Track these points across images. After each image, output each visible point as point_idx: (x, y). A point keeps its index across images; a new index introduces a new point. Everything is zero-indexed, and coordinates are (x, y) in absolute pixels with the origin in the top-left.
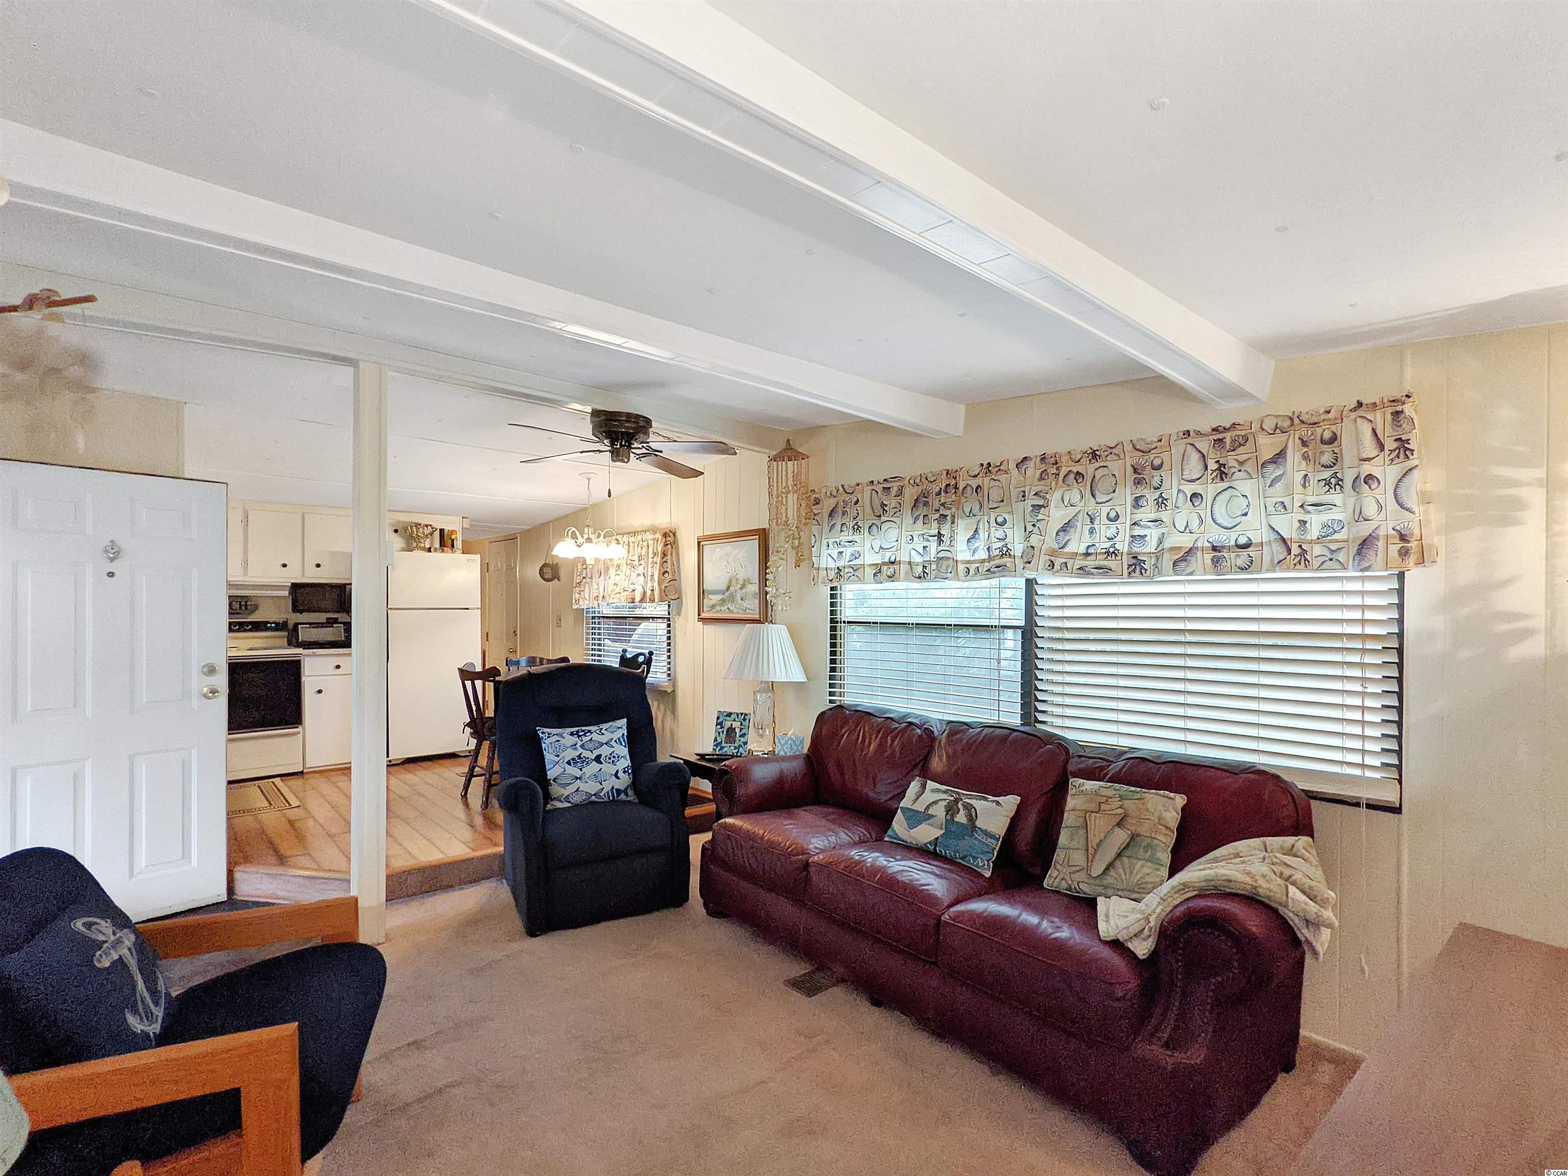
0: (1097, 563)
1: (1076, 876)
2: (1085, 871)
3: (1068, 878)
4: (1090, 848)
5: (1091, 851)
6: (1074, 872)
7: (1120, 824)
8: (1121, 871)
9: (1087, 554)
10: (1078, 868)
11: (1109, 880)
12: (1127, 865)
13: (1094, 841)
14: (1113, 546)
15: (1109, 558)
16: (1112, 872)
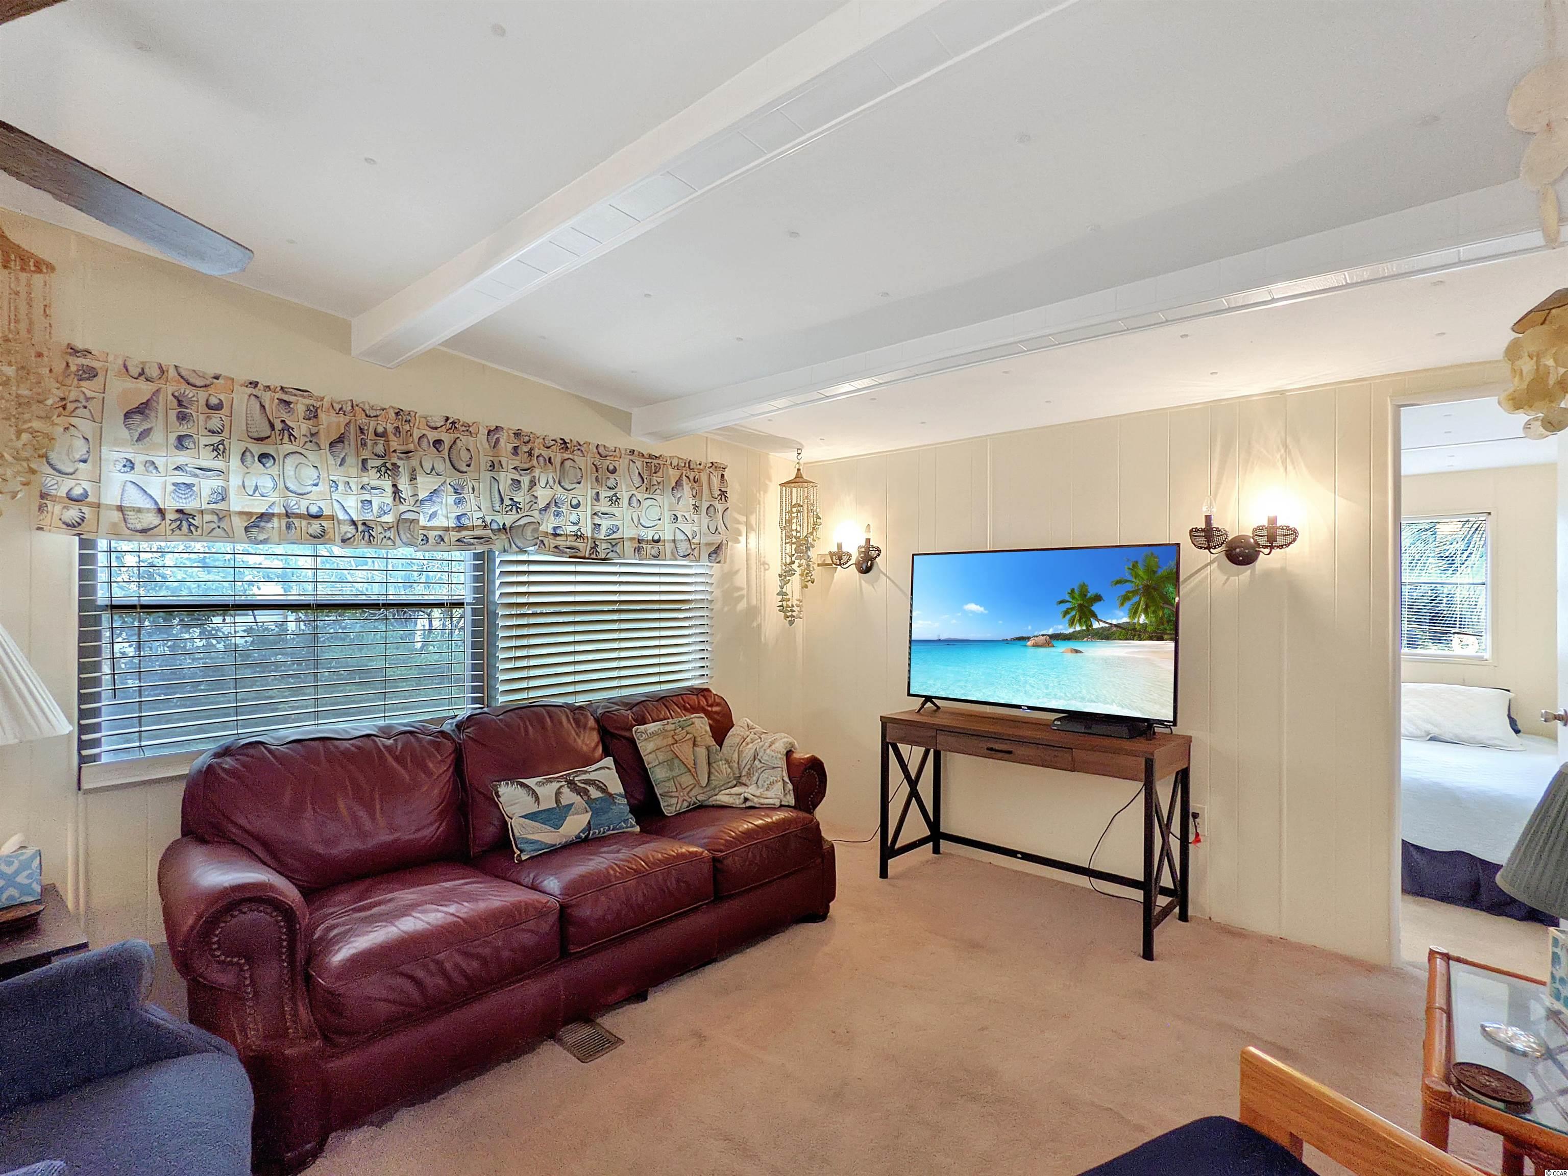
0: (568, 544)
1: (693, 793)
2: (697, 786)
3: (687, 798)
4: (691, 768)
5: (693, 770)
6: (688, 793)
7: (694, 745)
8: (717, 774)
9: (556, 535)
10: (692, 786)
11: (714, 783)
12: (716, 767)
13: (690, 765)
14: (579, 530)
15: (578, 540)
16: (713, 777)
